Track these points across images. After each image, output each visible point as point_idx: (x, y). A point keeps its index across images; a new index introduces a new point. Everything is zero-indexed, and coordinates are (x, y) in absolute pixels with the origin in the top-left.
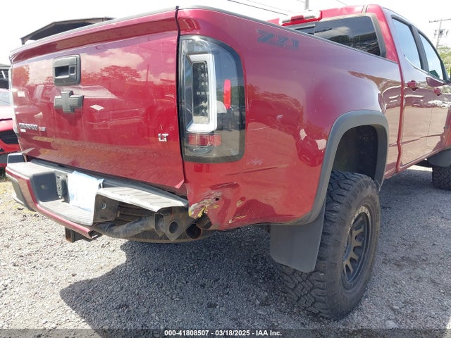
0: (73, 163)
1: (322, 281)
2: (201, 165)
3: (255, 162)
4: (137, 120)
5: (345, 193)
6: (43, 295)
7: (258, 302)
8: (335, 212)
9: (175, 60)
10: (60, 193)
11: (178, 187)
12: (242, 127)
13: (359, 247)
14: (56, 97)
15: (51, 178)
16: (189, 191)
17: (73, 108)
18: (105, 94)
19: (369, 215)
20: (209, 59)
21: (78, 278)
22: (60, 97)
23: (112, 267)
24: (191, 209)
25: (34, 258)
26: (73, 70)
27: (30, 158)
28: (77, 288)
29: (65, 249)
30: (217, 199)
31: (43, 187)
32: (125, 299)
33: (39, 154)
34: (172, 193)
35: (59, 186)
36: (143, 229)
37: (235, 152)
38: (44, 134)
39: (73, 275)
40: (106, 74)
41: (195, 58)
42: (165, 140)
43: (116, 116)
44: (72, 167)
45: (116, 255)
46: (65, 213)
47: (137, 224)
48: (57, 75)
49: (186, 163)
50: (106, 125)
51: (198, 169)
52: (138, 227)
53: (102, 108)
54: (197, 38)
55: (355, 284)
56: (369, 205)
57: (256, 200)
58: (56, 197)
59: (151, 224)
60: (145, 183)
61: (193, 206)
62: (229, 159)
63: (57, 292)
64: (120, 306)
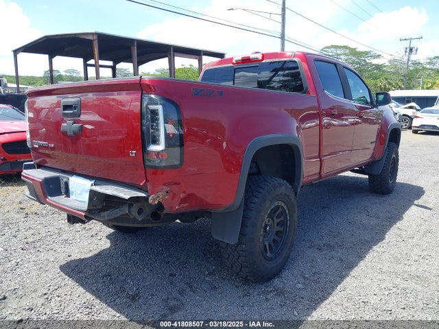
0: (73, 169)
1: (244, 251)
2: (156, 170)
3: (192, 169)
4: (120, 137)
5: (261, 191)
6: (46, 269)
7: (207, 272)
8: (254, 203)
9: (140, 104)
10: (63, 191)
11: (141, 184)
12: (182, 145)
13: (280, 232)
14: (63, 124)
15: (56, 180)
16: (149, 187)
17: (75, 133)
18: (96, 118)
19: (285, 208)
20: (160, 108)
21: (73, 258)
22: (66, 125)
23: (98, 251)
24: (150, 198)
25: (38, 244)
26: (75, 108)
27: (39, 166)
28: (73, 265)
29: (61, 238)
30: (167, 192)
31: (51, 186)
32: (108, 271)
33: (46, 162)
34: (139, 189)
35: (63, 185)
36: (121, 213)
37: (177, 163)
38: (52, 149)
39: (69, 256)
40: (96, 103)
41: (152, 107)
42: (134, 155)
43: (103, 134)
44: (72, 173)
45: (102, 242)
46: (67, 204)
47: (117, 210)
48: (64, 110)
49: (147, 169)
50: (95, 140)
51: (155, 174)
52: (117, 213)
53: (92, 127)
54: (153, 96)
55: (276, 258)
56: (285, 200)
57: (194, 194)
58: (59, 194)
59: (125, 210)
60: (122, 182)
61: (151, 196)
62: (174, 167)
63: (58, 267)
64: (105, 276)
